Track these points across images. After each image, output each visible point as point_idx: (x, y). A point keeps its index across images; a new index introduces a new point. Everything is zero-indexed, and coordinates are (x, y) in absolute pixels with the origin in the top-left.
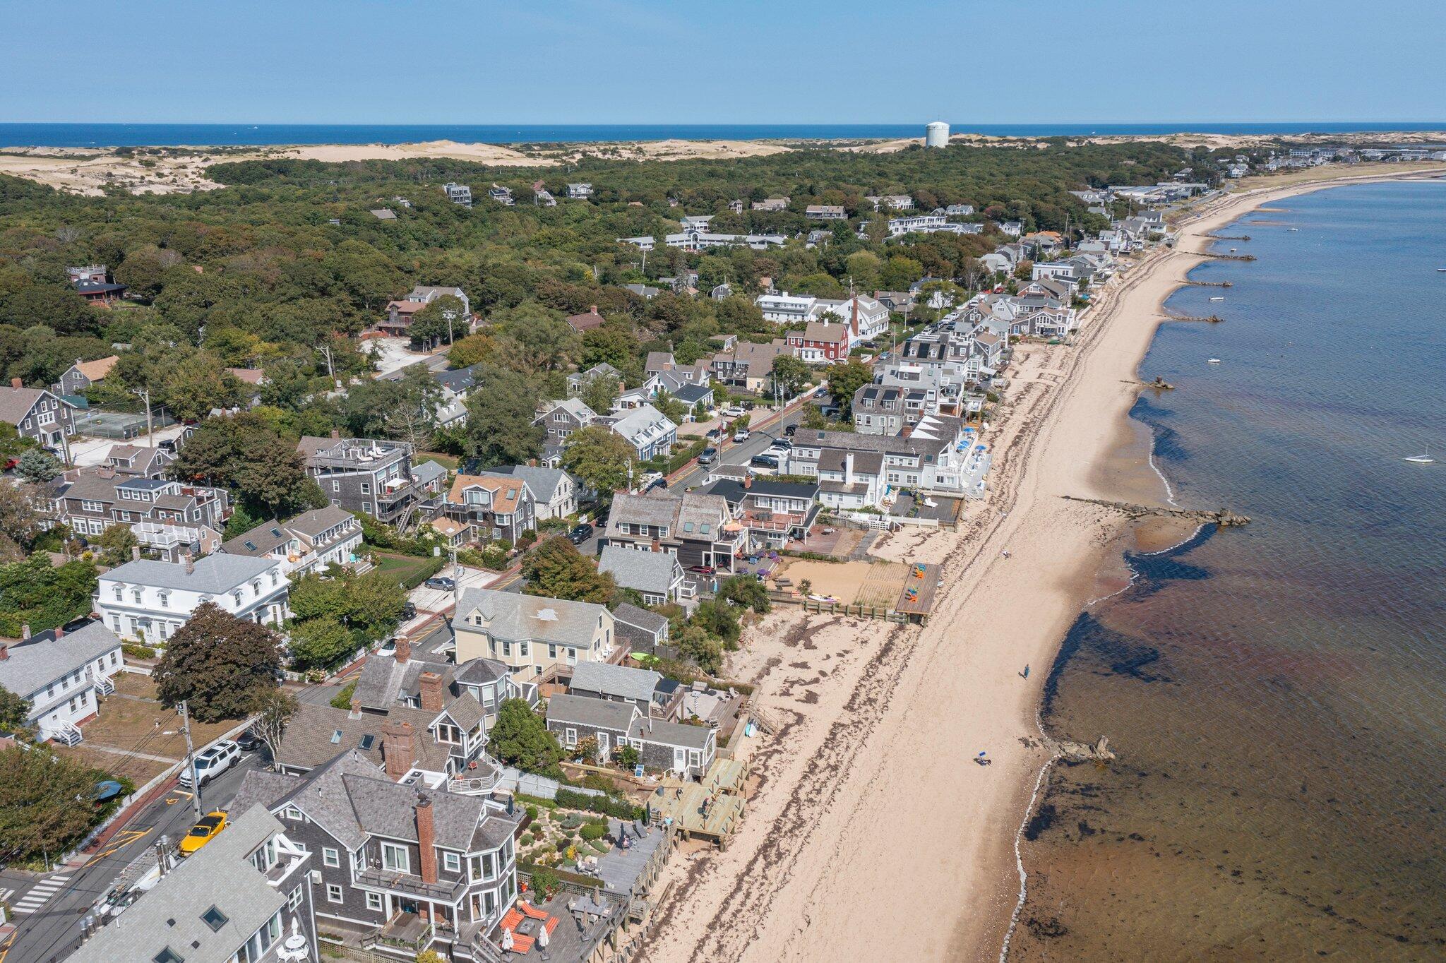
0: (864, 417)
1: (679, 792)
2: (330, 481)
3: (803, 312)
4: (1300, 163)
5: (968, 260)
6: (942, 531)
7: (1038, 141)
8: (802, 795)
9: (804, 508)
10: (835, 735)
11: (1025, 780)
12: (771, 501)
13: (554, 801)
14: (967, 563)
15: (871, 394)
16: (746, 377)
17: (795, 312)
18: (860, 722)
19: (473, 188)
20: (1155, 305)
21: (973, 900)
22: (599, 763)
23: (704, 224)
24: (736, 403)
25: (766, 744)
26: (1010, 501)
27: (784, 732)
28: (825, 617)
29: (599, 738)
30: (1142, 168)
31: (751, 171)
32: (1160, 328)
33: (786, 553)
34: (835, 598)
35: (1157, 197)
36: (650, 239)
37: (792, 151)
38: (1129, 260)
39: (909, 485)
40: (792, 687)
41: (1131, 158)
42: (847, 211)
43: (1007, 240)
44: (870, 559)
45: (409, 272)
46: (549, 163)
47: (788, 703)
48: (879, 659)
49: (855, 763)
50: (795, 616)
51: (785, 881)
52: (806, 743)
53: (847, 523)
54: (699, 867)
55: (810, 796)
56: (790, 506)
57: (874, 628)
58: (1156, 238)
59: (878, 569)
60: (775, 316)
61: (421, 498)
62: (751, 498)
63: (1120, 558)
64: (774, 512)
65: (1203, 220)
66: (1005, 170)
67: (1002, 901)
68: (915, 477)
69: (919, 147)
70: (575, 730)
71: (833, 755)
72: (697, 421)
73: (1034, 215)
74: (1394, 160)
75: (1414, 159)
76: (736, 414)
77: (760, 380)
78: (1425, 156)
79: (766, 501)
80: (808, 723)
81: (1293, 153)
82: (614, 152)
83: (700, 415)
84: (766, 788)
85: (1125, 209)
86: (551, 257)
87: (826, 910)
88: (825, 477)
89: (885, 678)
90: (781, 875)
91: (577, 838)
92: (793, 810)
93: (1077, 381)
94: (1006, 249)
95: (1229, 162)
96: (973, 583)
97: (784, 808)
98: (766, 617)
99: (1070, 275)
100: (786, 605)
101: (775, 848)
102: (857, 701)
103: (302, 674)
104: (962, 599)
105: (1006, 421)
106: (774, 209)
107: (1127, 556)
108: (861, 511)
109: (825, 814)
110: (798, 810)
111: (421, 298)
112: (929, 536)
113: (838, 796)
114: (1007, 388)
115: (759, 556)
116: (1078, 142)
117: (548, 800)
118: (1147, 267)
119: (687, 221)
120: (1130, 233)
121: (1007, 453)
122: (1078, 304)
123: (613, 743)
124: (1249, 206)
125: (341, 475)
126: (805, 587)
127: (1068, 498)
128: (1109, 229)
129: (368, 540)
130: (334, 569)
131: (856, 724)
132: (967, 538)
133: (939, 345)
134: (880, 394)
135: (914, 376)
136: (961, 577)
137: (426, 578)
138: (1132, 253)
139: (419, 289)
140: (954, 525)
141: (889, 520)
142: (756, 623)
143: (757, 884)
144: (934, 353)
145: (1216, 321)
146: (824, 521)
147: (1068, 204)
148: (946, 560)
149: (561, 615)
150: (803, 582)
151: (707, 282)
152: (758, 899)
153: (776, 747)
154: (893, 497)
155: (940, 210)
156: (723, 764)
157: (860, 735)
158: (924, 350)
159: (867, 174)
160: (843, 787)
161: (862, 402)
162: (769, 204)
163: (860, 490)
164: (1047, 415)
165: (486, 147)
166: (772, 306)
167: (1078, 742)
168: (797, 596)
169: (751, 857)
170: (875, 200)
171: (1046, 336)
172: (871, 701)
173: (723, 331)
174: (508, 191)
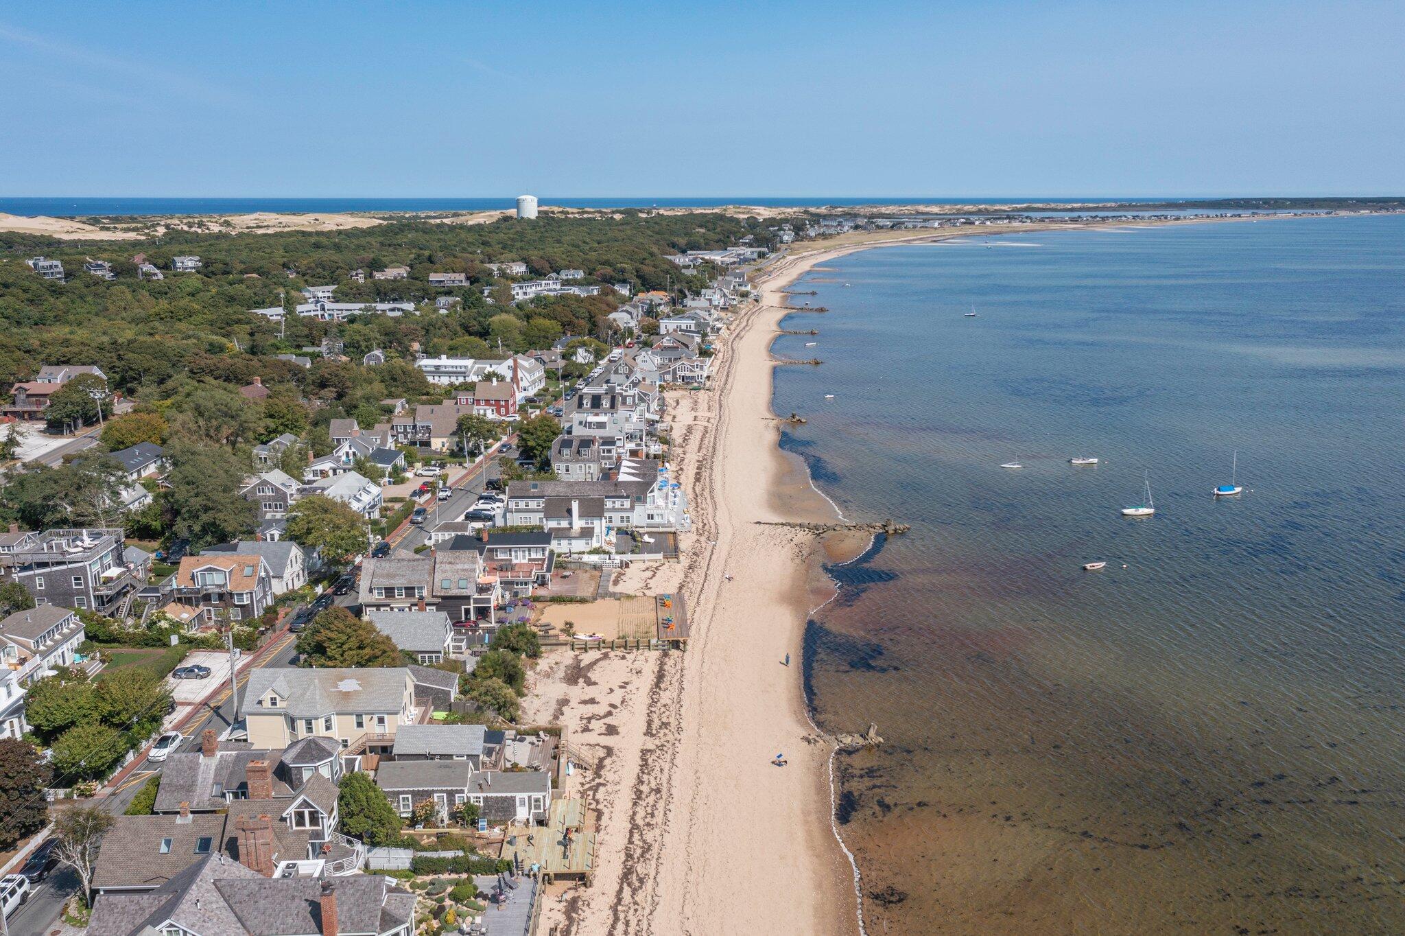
0: (563, 466)
1: (530, 839)
2: (31, 578)
3: (464, 373)
4: (832, 231)
5: (600, 318)
6: (667, 563)
7: (613, 212)
8: (639, 822)
9: (543, 554)
10: (646, 760)
11: (819, 773)
12: (510, 551)
13: (409, 870)
14: (699, 589)
15: (567, 444)
16: (430, 438)
17: (457, 374)
18: (663, 745)
19: (64, 263)
20: (764, 353)
21: (819, 887)
22: (440, 825)
23: (327, 294)
24: (427, 463)
25: (588, 780)
26: (713, 530)
27: (600, 766)
28: (593, 655)
29: (436, 800)
30: (711, 235)
31: (355, 242)
32: (775, 371)
33: (536, 599)
34: (599, 635)
35: (732, 260)
36: (280, 310)
37: (385, 223)
38: (730, 314)
39: (624, 524)
40: (589, 722)
41: (701, 226)
42: (468, 278)
43: (624, 300)
44: (617, 597)
45: (28, 352)
46: (132, 236)
47: (592, 738)
48: (657, 685)
49: (673, 783)
50: (566, 656)
51: (655, 904)
52: (624, 771)
53: (581, 565)
54: (572, 907)
55: (647, 820)
56: (530, 555)
57: (642, 658)
58: (745, 295)
59: (626, 604)
60: (437, 378)
61: (140, 587)
62: (491, 550)
63: (820, 570)
64: (514, 561)
65: (774, 279)
66: (596, 238)
67: (842, 883)
68: (628, 517)
69: (511, 218)
70: (410, 796)
71: (652, 779)
72: (394, 483)
73: (638, 277)
74: (900, 228)
75: (915, 227)
76: (431, 473)
77: (445, 440)
78: (922, 224)
79: (505, 553)
80: (618, 753)
81: (823, 223)
82: (200, 225)
83: (397, 477)
84: (604, 820)
85: (714, 270)
86: (180, 332)
87: (700, 922)
88: (552, 524)
89: (669, 702)
90: (649, 898)
91: (448, 902)
92: (636, 837)
93: (727, 421)
94: (627, 307)
95: (778, 230)
96: (710, 606)
97: (628, 836)
98: (539, 661)
99: (693, 328)
100: (555, 647)
101: (635, 875)
102: (654, 727)
103: (69, 790)
104: (706, 622)
105: (682, 460)
106: (395, 278)
107: (825, 568)
108: (591, 552)
109: (666, 835)
110: (641, 835)
111: (52, 380)
112: (657, 568)
113: (670, 816)
114: (671, 431)
115: (513, 604)
116: (648, 213)
117: (404, 871)
118: (745, 319)
119: (309, 291)
120: (726, 291)
121: (694, 489)
122: (705, 353)
123: (451, 802)
124: (805, 266)
125: (47, 570)
126: (569, 627)
127: (759, 523)
128: (708, 287)
129: (91, 637)
130: (63, 673)
131: (661, 747)
132: (690, 568)
133: (609, 396)
134: (575, 444)
135: (601, 425)
136: (698, 602)
137: (170, 668)
138: (730, 308)
139: (45, 369)
140: (677, 557)
141: (618, 558)
142: (533, 668)
143: (632, 911)
144: (606, 403)
145: (817, 363)
146: (561, 566)
147: (666, 267)
148: (680, 588)
149: (364, 683)
150: (567, 624)
151: (356, 349)
152: (638, 925)
153: (597, 781)
154: (613, 537)
155: (554, 275)
156: (561, 805)
157: (668, 757)
158: (596, 402)
159: (471, 243)
160: (671, 807)
161: (560, 452)
162: (390, 273)
163: (587, 533)
164: (714, 453)
165: (52, 221)
166: (433, 369)
167: (850, 733)
168: (563, 638)
169: (617, 887)
170: (494, 267)
171: (688, 383)
172: (665, 725)
173: (391, 395)
174: (107, 265)
